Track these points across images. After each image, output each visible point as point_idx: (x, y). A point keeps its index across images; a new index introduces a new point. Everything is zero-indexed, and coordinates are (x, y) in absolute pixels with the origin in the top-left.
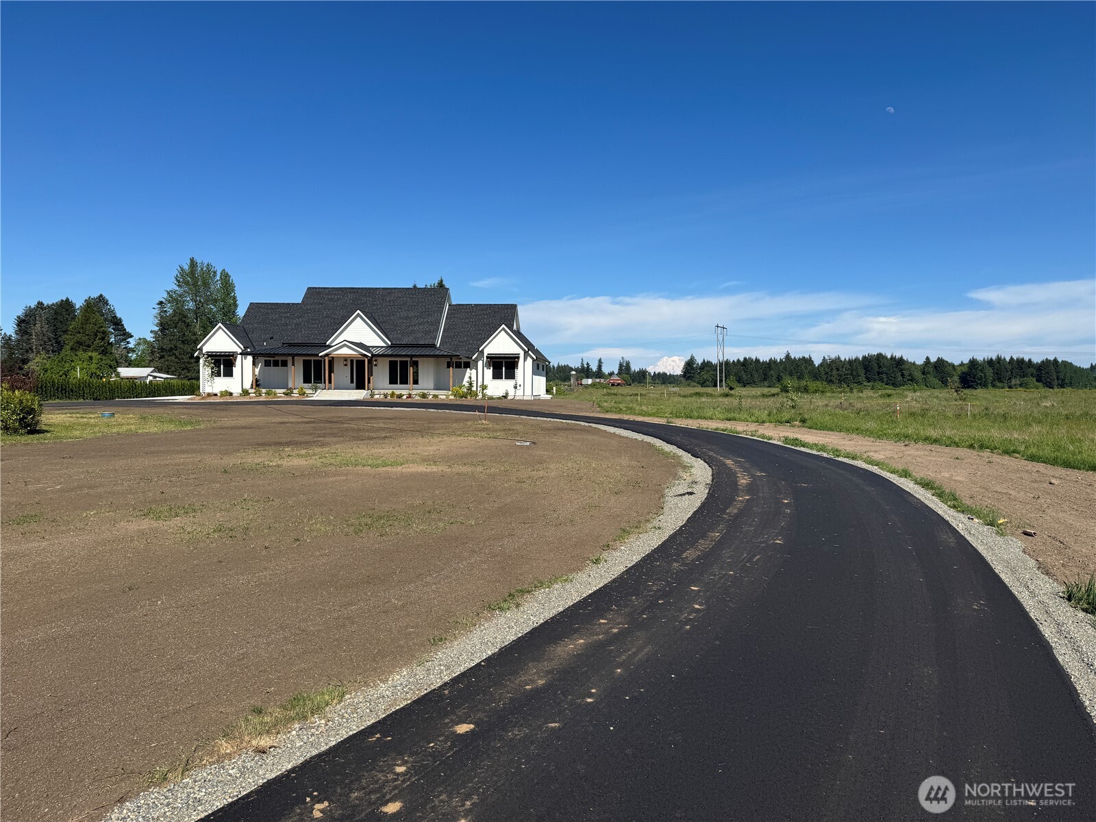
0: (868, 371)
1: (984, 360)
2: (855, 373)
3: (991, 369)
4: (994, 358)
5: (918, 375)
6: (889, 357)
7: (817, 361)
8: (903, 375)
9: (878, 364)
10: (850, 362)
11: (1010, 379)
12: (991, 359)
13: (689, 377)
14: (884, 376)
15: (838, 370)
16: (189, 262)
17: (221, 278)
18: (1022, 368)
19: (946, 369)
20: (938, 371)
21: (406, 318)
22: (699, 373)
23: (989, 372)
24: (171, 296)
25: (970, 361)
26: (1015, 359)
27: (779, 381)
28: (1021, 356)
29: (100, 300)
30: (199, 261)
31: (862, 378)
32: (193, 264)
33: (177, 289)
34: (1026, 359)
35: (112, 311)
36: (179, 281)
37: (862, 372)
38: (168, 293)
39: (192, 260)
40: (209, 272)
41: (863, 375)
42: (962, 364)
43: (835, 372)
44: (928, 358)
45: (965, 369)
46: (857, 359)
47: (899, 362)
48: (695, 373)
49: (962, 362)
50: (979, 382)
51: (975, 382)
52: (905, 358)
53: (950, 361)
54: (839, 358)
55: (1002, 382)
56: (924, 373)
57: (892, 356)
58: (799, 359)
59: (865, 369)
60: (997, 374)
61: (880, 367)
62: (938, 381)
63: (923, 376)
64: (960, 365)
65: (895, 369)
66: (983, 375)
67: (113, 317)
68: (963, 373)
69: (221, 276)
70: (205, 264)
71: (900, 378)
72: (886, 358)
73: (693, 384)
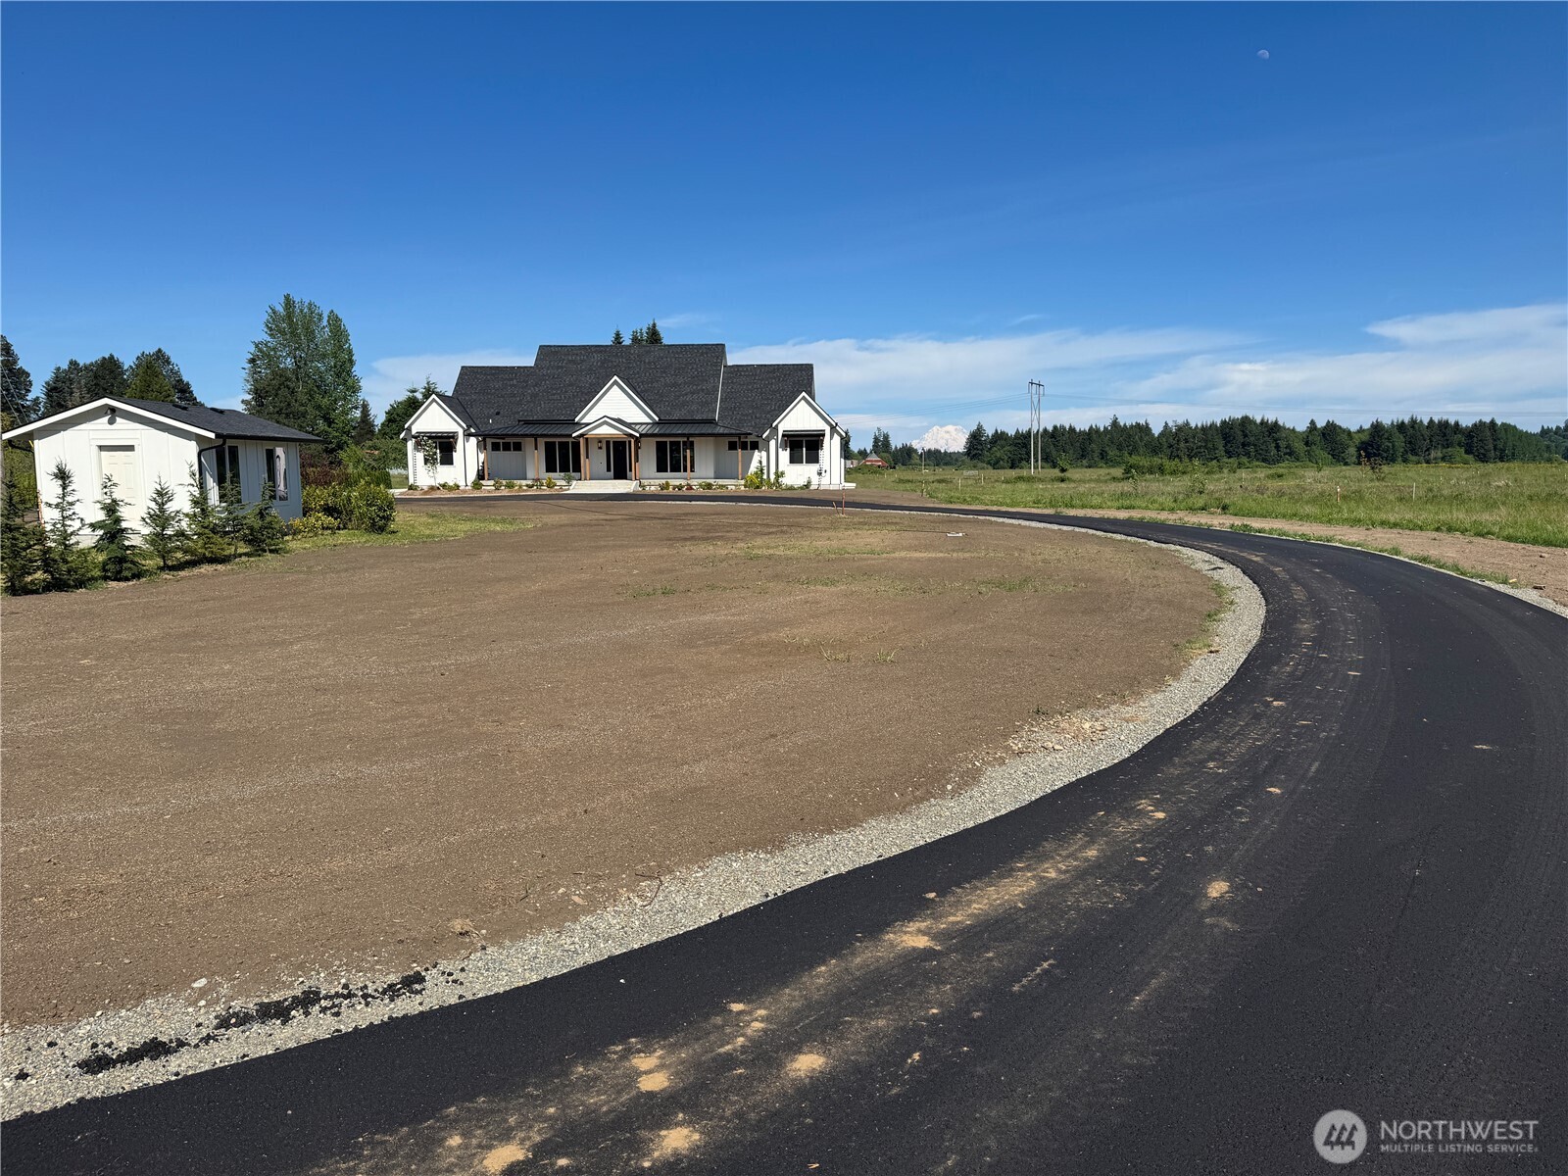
0: (1229, 442)
1: (1392, 423)
2: (1210, 445)
3: (1402, 437)
4: (1406, 421)
5: (1299, 447)
6: (1258, 421)
7: (1157, 430)
8: (1277, 447)
9: (1243, 431)
10: (1204, 429)
11: (1428, 450)
12: (1403, 423)
13: (974, 455)
14: (1252, 449)
15: (1186, 441)
16: (282, 300)
17: (329, 324)
18: (1445, 435)
19: (1338, 438)
20: (1328, 442)
21: (675, 385)
22: (990, 449)
23: (1399, 441)
24: (260, 350)
25: (1372, 425)
26: (1436, 421)
27: (1102, 458)
28: (1445, 418)
29: (158, 358)
30: (297, 300)
31: (1221, 451)
32: (289, 303)
33: (269, 339)
34: (1452, 422)
35: (176, 373)
36: (271, 329)
37: (1220, 444)
38: (257, 346)
39: (287, 297)
40: (311, 316)
41: (1221, 448)
42: (1361, 430)
43: (1182, 445)
44: (1313, 422)
45: (1365, 437)
46: (1213, 425)
47: (1273, 429)
48: (982, 449)
49: (1361, 427)
50: (1385, 455)
51: (1379, 455)
52: (1281, 423)
53: (1344, 426)
54: (1187, 424)
55: (1417, 455)
56: (1307, 444)
57: (1262, 420)
58: (1132, 426)
59: (1224, 439)
60: (1410, 443)
61: (1245, 436)
62: (1326, 455)
63: (1306, 449)
64: (1358, 431)
65: (1267, 439)
66: (1390, 445)
67: (178, 381)
68: (1362, 443)
69: (328, 321)
70: (306, 304)
71: (1274, 452)
72: (1255, 423)
73: (980, 464)
